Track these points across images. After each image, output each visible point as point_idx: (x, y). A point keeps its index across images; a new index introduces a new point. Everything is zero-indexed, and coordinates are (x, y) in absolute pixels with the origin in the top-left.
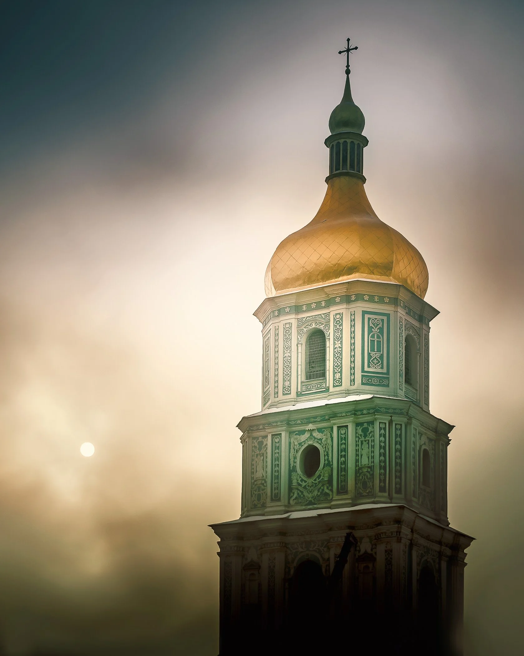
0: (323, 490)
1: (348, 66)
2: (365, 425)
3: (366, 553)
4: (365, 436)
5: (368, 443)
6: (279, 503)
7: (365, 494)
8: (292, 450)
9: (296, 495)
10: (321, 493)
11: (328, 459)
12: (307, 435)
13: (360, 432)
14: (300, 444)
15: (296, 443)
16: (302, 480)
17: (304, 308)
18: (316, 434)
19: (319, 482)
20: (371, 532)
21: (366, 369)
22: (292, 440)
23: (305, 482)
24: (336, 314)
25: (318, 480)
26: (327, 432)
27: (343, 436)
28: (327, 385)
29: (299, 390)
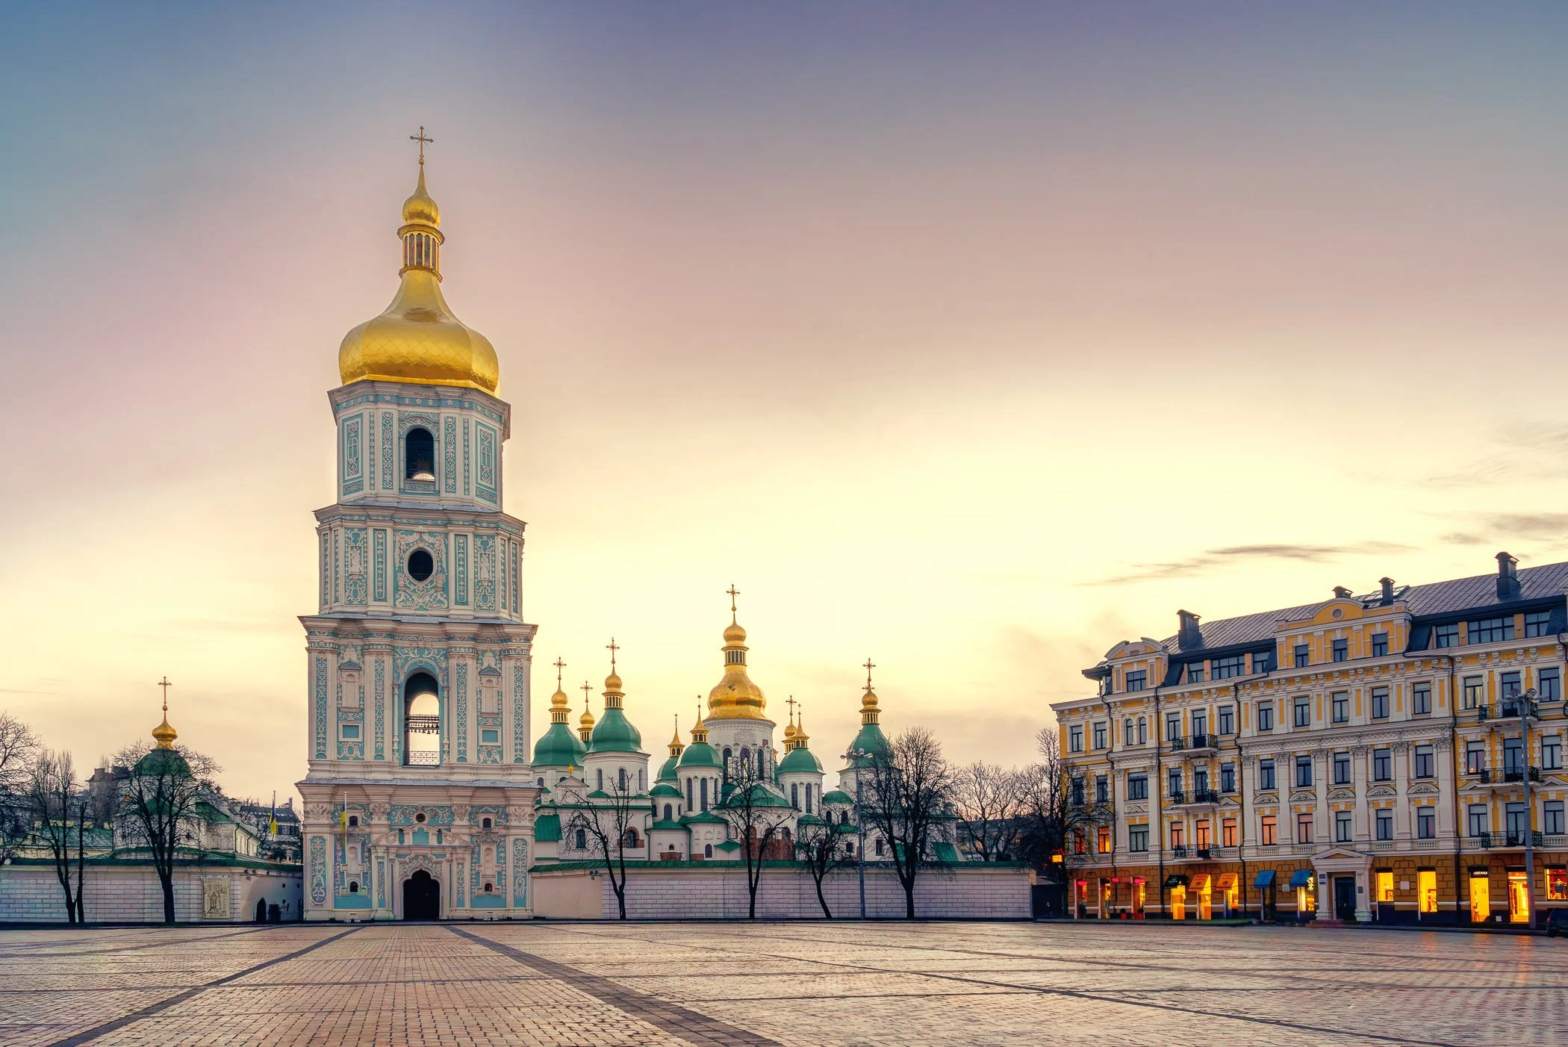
0: (436, 597)
1: (422, 156)
2: (485, 538)
3: (489, 667)
4: (485, 550)
5: (488, 557)
6: (384, 603)
7: (485, 608)
8: (397, 550)
9: (403, 598)
10: (434, 600)
11: (441, 566)
12: (416, 536)
13: (479, 544)
14: (407, 545)
15: (403, 543)
16: (410, 583)
17: (407, 401)
18: (426, 537)
19: (432, 588)
20: (496, 647)
21: (479, 481)
22: (397, 539)
23: (415, 585)
24: (448, 417)
25: (429, 586)
26: (441, 538)
27: (461, 545)
28: (437, 489)
29: (402, 487)
